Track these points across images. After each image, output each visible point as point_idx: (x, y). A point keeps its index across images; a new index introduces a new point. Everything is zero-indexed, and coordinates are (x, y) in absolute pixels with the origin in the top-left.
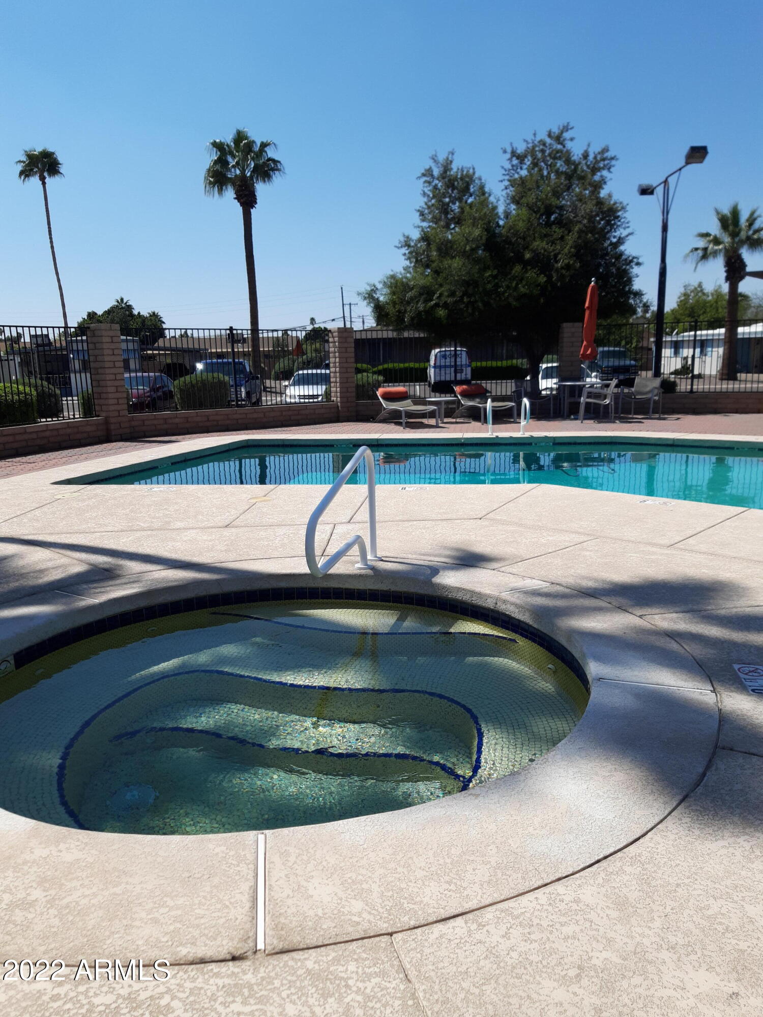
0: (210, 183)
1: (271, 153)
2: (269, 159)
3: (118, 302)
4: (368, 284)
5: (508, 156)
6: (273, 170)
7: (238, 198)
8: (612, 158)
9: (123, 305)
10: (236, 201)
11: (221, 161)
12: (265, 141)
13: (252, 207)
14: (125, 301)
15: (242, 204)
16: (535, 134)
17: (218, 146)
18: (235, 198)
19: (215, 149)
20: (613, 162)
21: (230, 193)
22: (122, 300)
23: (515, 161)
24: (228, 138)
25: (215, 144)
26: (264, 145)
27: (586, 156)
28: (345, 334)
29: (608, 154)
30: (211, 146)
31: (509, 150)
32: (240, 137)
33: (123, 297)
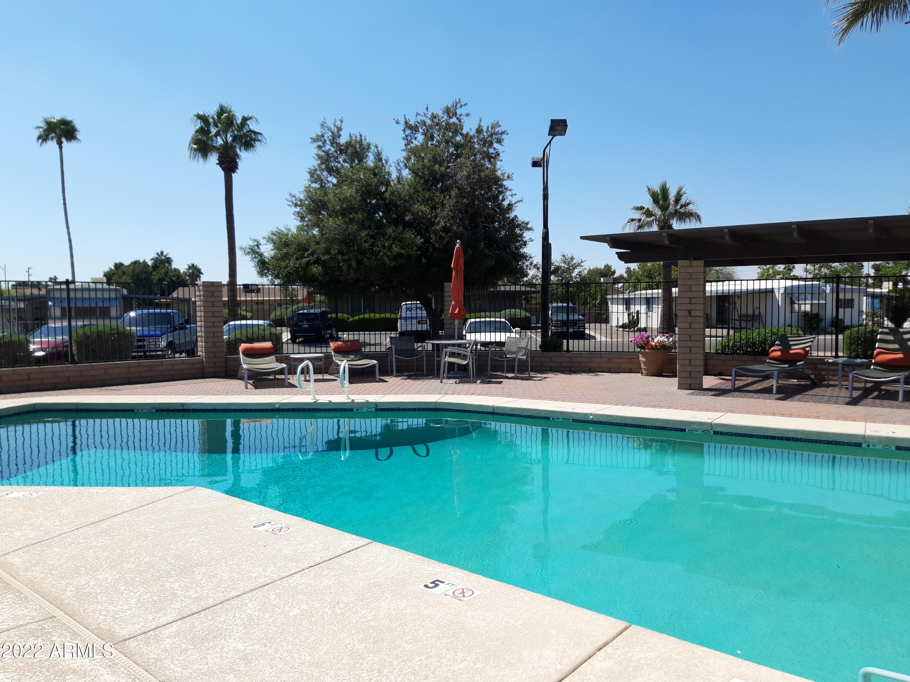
0: (196, 150)
1: (252, 125)
2: (250, 131)
3: (158, 254)
4: (251, 240)
5: (402, 126)
6: (255, 140)
7: (221, 163)
8: (503, 133)
9: (163, 258)
10: (218, 166)
11: (203, 131)
12: (246, 116)
13: (234, 171)
14: (165, 254)
15: (224, 169)
16: (427, 109)
17: (203, 118)
18: (217, 164)
19: (199, 121)
20: (504, 136)
21: (214, 158)
22: (162, 253)
23: (408, 132)
24: (211, 111)
25: (199, 117)
26: (245, 119)
27: (479, 131)
28: (211, 289)
29: (500, 129)
30: (195, 118)
31: (402, 121)
32: (222, 110)
33: (163, 250)
